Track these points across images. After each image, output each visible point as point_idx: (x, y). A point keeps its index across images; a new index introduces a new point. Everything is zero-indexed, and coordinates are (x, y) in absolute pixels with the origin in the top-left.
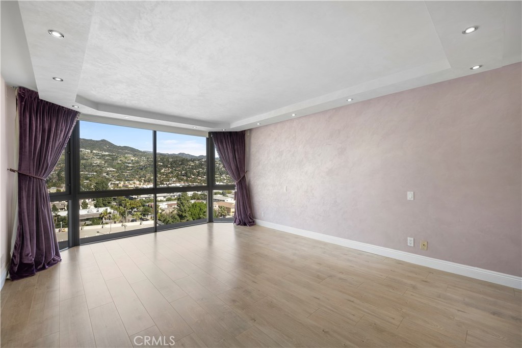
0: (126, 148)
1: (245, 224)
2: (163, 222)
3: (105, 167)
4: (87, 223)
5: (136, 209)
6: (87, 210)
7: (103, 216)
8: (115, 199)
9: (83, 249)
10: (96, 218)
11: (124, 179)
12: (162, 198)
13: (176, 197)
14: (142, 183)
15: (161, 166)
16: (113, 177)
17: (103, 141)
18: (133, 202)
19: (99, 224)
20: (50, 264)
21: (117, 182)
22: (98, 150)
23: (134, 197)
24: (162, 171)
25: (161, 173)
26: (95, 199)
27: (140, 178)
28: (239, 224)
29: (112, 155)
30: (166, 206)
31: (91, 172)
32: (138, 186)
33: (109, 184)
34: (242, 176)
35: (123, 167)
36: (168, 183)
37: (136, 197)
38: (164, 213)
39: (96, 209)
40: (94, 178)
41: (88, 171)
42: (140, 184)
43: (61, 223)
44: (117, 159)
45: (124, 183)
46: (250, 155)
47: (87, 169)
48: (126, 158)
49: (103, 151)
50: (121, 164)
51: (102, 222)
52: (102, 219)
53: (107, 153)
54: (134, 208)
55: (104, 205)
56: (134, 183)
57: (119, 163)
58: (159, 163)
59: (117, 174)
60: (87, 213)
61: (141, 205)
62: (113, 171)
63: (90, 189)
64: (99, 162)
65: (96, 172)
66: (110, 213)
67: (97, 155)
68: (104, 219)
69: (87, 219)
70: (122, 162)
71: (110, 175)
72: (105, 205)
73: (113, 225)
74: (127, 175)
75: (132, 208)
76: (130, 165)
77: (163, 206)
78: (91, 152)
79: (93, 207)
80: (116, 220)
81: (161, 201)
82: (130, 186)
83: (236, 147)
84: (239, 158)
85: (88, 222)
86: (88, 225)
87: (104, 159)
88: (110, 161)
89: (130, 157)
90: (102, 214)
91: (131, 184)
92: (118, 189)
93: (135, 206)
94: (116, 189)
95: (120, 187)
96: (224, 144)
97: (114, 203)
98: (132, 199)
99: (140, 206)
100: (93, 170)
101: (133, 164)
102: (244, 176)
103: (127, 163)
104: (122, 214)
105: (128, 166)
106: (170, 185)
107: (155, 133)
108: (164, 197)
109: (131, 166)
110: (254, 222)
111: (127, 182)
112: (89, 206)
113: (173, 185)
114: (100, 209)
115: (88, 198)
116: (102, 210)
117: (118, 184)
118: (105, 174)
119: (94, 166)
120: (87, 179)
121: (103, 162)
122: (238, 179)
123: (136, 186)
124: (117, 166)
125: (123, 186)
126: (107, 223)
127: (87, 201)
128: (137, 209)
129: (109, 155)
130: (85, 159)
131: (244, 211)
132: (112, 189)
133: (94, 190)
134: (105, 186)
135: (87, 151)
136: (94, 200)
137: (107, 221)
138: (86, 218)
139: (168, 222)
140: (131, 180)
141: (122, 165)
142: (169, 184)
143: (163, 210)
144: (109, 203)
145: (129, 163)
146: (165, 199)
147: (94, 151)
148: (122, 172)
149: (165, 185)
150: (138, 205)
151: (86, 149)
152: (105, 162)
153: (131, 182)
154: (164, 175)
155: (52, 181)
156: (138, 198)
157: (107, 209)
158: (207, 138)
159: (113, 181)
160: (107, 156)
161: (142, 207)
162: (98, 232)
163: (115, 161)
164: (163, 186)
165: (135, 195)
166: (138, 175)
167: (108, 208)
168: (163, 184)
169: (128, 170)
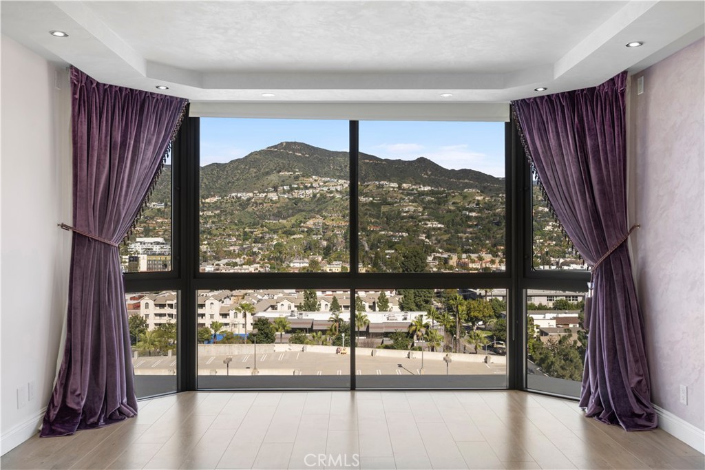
0: (466, 173)
1: (612, 420)
2: (539, 365)
3: (423, 220)
4: (385, 343)
5: (481, 323)
6: (387, 314)
7: (415, 331)
8: (439, 295)
9: (205, 400)
10: (400, 334)
11: (460, 249)
12: (544, 301)
13: (580, 299)
14: (497, 260)
15: (544, 215)
16: (439, 242)
17: (422, 160)
18: (474, 303)
19: (405, 348)
20: (111, 419)
21: (445, 256)
22: (411, 182)
23: (478, 291)
24: (548, 228)
25: (543, 235)
26: (402, 291)
27: (495, 245)
28: (595, 414)
29: (438, 193)
30: (554, 323)
31: (399, 232)
32: (488, 265)
33: (430, 259)
34: (613, 244)
35: (458, 219)
36: (562, 261)
37: (483, 292)
38: (544, 339)
39: (403, 313)
40: (404, 244)
41: (394, 230)
42: (493, 262)
43: (343, 335)
44: (446, 202)
45: (460, 258)
46: (645, 166)
47: (392, 225)
48: (465, 197)
49: (420, 184)
50: (454, 211)
51: (413, 345)
52: (412, 337)
53: (427, 188)
54: (478, 320)
55: (417, 305)
56: (480, 259)
57: (449, 211)
58: (540, 208)
59: (446, 237)
60: (385, 320)
61: (492, 313)
62: (440, 229)
63: (395, 268)
64: (412, 209)
65: (407, 231)
66: (427, 326)
67: (409, 193)
68: (415, 337)
69: (386, 335)
70: (458, 208)
71: (434, 238)
72: (419, 308)
73: (428, 356)
74: (467, 238)
75: (474, 320)
76: (474, 214)
77: (544, 321)
78: (399, 188)
79: (396, 308)
80: (434, 343)
81: (541, 309)
82: (471, 265)
83: (589, 142)
84: (601, 181)
85: (388, 341)
86: (387, 347)
87: (422, 201)
88: (432, 206)
89: (473, 195)
90: (411, 325)
91: (473, 261)
92: (447, 271)
93: (480, 316)
94: (443, 271)
95: (451, 268)
96: (552, 136)
97: (436, 303)
98: (474, 297)
99: (490, 316)
100: (401, 227)
101: (480, 211)
102: (623, 247)
103: (467, 209)
104: (451, 332)
105: (469, 218)
106: (566, 268)
107: (354, 126)
108: (550, 298)
109: (476, 217)
110: (650, 417)
111: (464, 256)
112: (390, 305)
113: (573, 267)
114: (409, 313)
115: (390, 288)
116: (412, 316)
117: (446, 261)
118: (423, 237)
119: (403, 218)
120: (391, 248)
121: (420, 209)
122: (599, 254)
123: (484, 265)
124: (448, 217)
125: (458, 264)
126: (420, 349)
127: (388, 293)
128: (485, 323)
129: (431, 193)
130: (389, 204)
131: (615, 369)
132: (435, 269)
133: (401, 271)
134: (420, 262)
135: (392, 185)
136: (400, 294)
137: (423, 343)
138: (384, 331)
139: (550, 366)
140: (473, 252)
141: (457, 216)
142: (564, 264)
143: (543, 333)
144: (427, 302)
145: (471, 210)
146: (551, 304)
147: (405, 185)
148: (457, 232)
149: (553, 268)
150: (487, 313)
151: (390, 181)
152: (424, 208)
153: (474, 256)
154: (551, 239)
155: (336, 250)
156: (486, 296)
157: (422, 316)
158: (506, 123)
159: (439, 253)
160: (427, 193)
161: (495, 320)
162: (400, 366)
163: (442, 207)
164: (547, 268)
165: (481, 287)
166: (489, 238)
167: (425, 313)
168: (549, 263)
169: (470, 226)
